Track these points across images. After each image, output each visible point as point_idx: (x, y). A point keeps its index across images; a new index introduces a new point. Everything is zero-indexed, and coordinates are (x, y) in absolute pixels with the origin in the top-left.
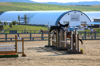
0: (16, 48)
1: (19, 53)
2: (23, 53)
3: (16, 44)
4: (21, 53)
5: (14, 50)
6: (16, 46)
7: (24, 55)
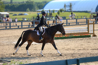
0: (88, 30)
1: (90, 34)
2: (94, 33)
3: (88, 26)
4: (92, 34)
5: (87, 31)
6: (88, 28)
7: (95, 36)
